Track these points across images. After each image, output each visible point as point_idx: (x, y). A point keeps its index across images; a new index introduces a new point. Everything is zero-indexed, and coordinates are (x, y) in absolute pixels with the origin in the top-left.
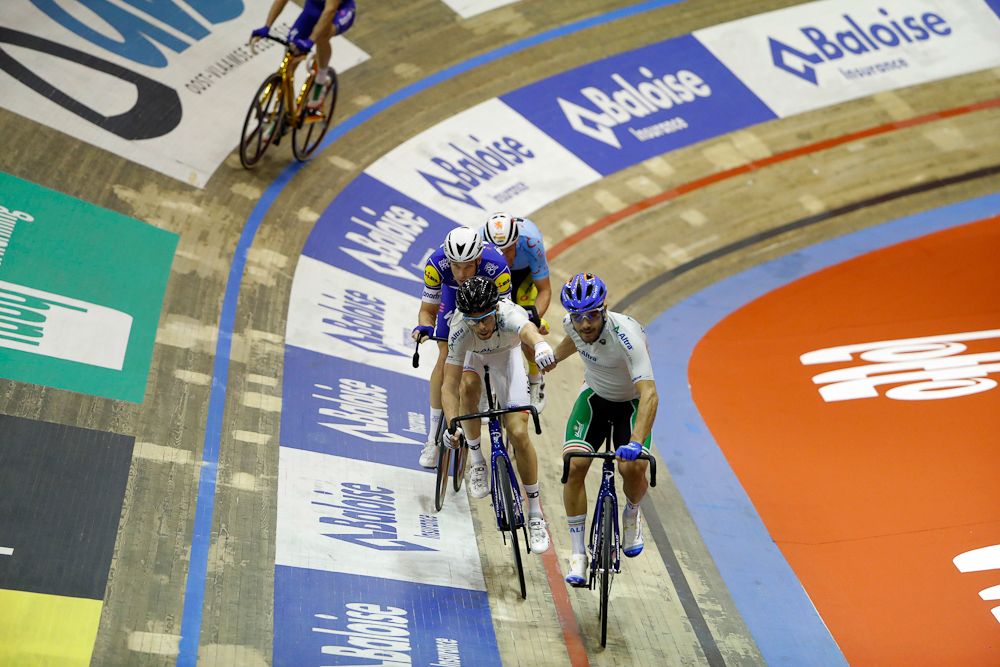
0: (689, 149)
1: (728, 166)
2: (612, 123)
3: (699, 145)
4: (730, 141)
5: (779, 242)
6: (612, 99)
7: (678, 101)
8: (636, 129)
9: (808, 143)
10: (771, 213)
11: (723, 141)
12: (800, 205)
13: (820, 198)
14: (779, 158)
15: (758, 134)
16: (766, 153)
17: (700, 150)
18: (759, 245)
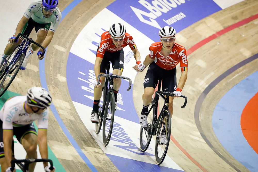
0: (189, 28)
1: (207, 36)
2: (155, 17)
3: (193, 26)
4: (205, 22)
5: (238, 73)
6: (152, 5)
7: (179, 4)
8: (166, 20)
9: (237, 21)
10: (231, 58)
11: (202, 23)
12: (241, 53)
13: (248, 49)
14: (227, 29)
15: (216, 18)
16: (221, 28)
17: (194, 28)
18: (230, 75)
